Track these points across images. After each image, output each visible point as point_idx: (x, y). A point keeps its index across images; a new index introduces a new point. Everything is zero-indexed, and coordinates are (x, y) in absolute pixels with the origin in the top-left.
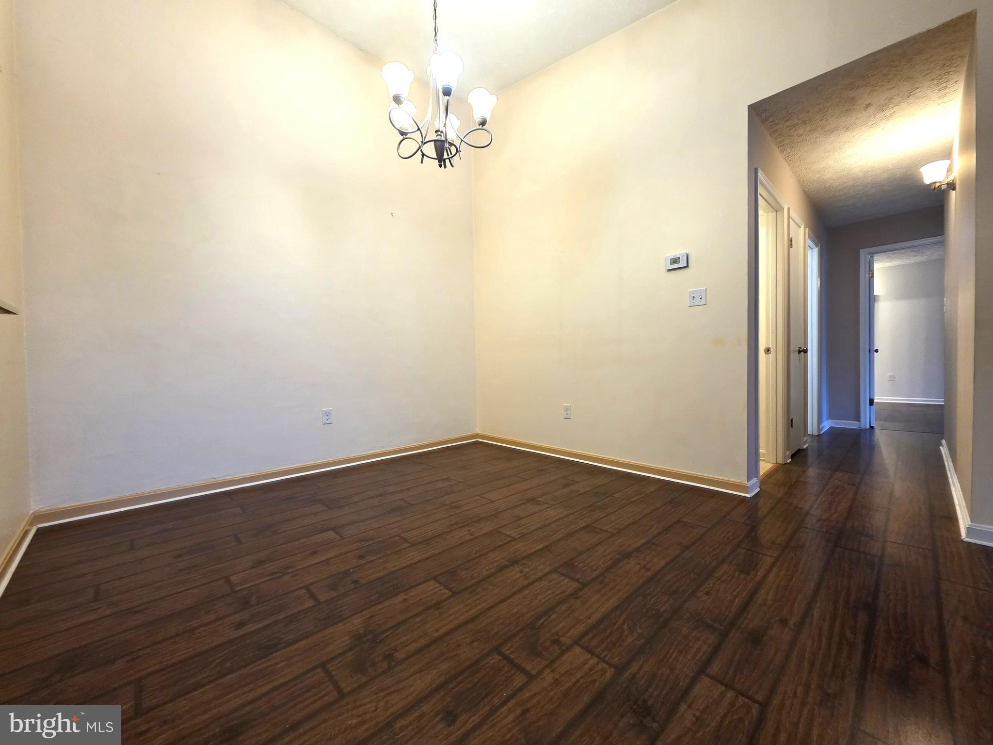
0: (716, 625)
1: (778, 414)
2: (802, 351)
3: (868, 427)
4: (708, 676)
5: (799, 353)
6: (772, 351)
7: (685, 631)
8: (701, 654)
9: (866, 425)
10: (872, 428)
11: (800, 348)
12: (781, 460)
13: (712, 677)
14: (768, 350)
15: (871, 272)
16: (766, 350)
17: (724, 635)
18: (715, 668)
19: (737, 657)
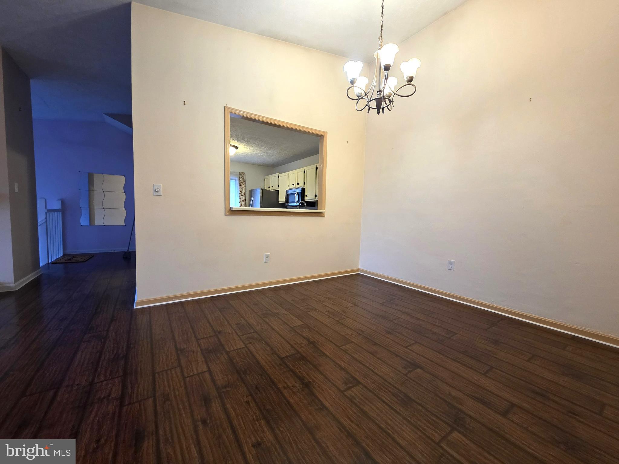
0: (225, 390)
4: (206, 371)
7: (230, 377)
8: (216, 375)
13: (205, 372)
17: (217, 389)
18: (207, 375)
19: (205, 386)
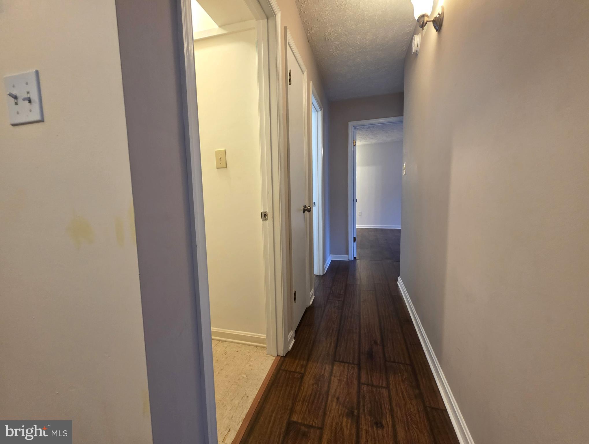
1: (278, 299)
2: (307, 210)
3: (353, 259)
5: (304, 212)
6: (269, 216)
9: (352, 258)
10: (355, 258)
11: (305, 206)
12: (282, 352)
14: (265, 215)
15: (354, 141)
16: (263, 216)
